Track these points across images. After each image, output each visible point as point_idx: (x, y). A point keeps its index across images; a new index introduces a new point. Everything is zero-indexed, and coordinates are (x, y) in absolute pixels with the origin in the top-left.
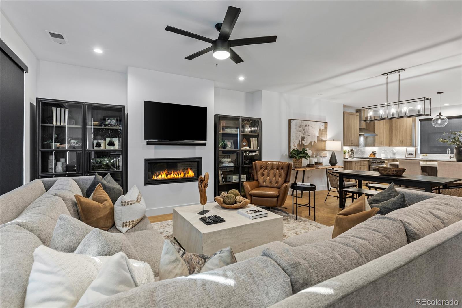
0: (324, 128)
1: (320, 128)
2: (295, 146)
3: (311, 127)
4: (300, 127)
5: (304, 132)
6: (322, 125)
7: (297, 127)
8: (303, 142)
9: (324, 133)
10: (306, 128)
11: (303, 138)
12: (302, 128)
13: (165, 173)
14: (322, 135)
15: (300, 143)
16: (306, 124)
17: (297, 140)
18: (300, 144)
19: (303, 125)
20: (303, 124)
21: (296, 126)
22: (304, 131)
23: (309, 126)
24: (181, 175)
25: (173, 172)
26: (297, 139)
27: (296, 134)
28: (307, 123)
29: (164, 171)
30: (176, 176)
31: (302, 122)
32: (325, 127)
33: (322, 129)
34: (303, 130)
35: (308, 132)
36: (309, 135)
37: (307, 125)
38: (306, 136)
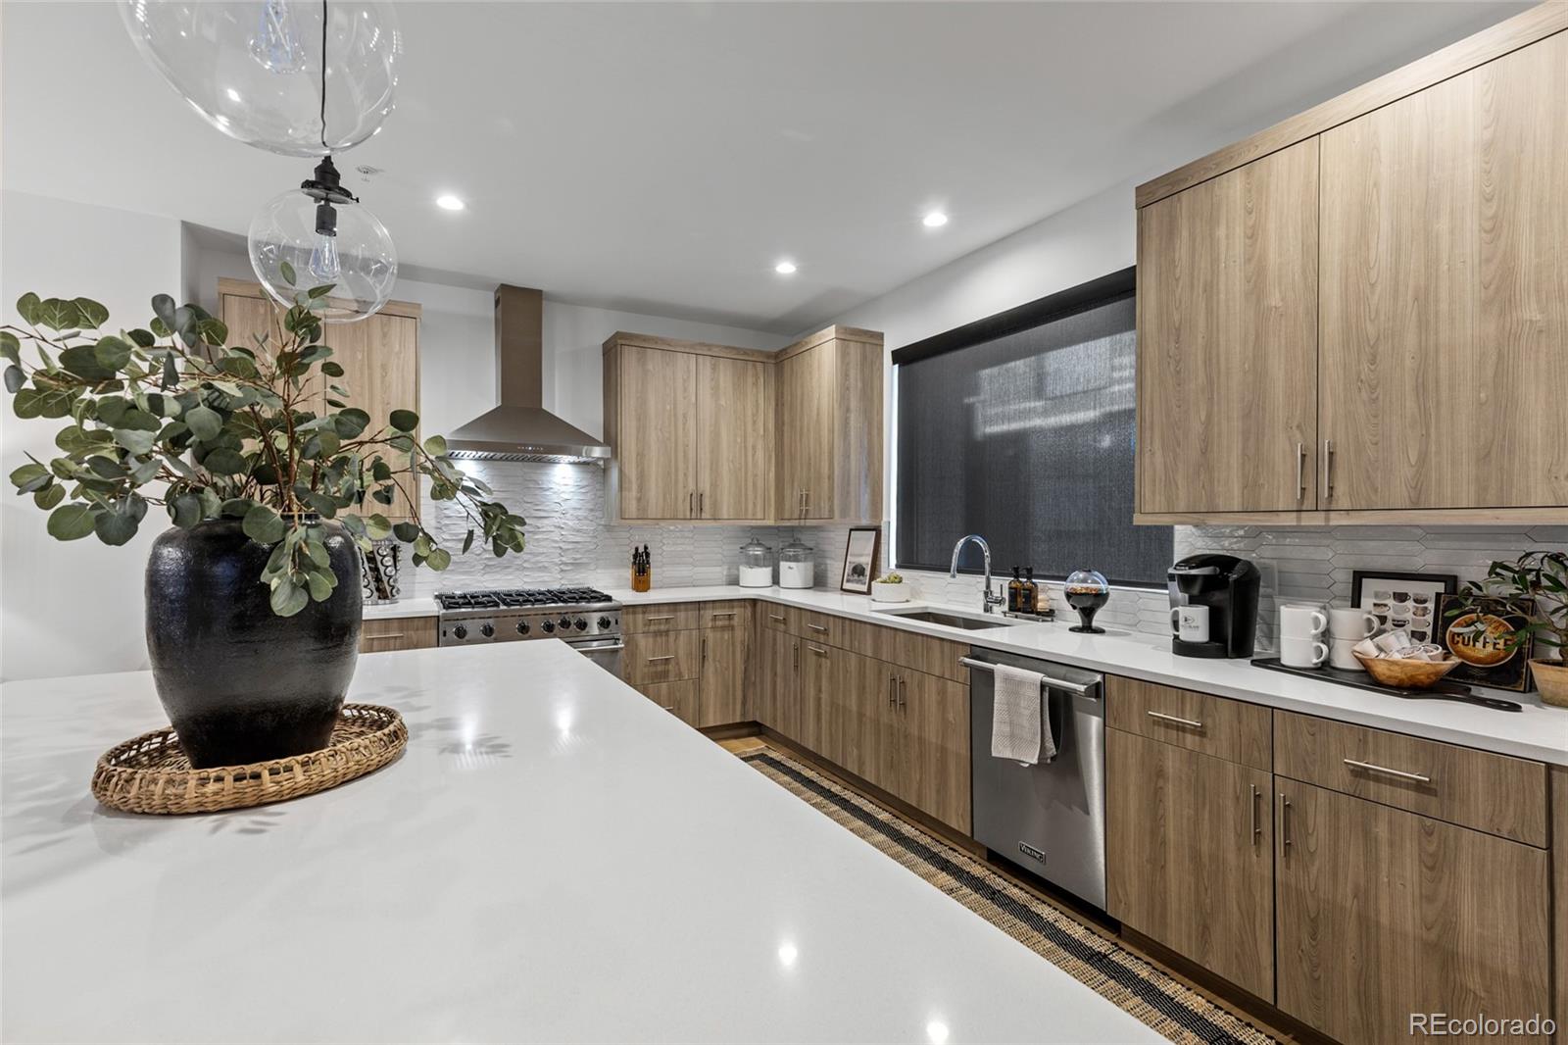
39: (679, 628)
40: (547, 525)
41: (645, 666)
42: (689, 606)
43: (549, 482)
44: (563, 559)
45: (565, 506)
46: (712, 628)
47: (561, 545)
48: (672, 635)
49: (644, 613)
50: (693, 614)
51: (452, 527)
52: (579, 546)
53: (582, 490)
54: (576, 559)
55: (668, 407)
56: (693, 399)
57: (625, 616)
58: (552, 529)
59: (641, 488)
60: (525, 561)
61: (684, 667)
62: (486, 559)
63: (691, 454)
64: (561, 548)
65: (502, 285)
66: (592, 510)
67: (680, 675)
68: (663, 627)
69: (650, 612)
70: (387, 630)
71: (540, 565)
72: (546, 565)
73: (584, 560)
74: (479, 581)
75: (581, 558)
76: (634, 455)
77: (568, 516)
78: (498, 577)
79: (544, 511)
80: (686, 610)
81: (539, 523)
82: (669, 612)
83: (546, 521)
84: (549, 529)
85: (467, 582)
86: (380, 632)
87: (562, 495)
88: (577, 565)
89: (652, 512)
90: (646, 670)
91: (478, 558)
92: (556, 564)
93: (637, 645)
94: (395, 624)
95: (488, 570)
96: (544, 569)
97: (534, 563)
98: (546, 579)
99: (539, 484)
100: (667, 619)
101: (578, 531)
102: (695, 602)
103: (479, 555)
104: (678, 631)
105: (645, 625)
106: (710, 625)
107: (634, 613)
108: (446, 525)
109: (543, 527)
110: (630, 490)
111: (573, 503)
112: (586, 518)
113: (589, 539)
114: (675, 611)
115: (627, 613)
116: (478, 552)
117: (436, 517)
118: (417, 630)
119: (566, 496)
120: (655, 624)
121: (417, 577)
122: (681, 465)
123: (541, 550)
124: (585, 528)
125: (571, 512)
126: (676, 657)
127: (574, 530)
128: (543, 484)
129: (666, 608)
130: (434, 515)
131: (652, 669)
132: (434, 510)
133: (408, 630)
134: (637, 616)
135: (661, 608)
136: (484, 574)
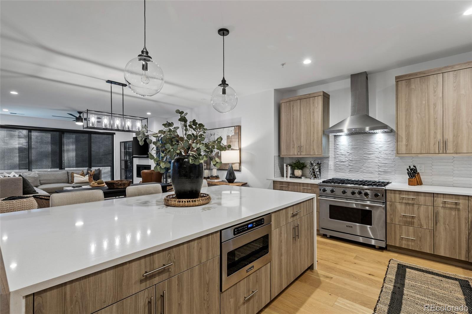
0: (233, 134)
1: (228, 135)
3: (217, 135)
6: (231, 131)
9: (233, 140)
10: (211, 137)
14: (231, 143)
16: (211, 133)
20: (208, 133)
23: (214, 134)
32: (235, 133)
33: (231, 136)
34: (208, 140)
37: (213, 134)
39: (420, 204)
40: (373, 157)
41: (400, 217)
42: (427, 195)
43: (374, 141)
44: (380, 169)
45: (380, 149)
46: (443, 207)
47: (379, 164)
48: (416, 207)
49: (400, 194)
50: (429, 199)
51: (339, 157)
52: (387, 165)
53: (388, 143)
54: (385, 170)
55: (424, 103)
56: (441, 95)
57: (390, 194)
58: (375, 158)
59: (408, 140)
60: (364, 170)
61: (423, 222)
62: (350, 168)
63: (439, 122)
64: (379, 165)
65: (351, 75)
66: (393, 151)
67: (421, 226)
68: (410, 202)
69: (403, 194)
70: (308, 187)
71: (370, 171)
72: (372, 171)
73: (390, 171)
74: (348, 176)
75: (387, 170)
76: (404, 127)
77: (382, 153)
78: (354, 174)
79: (372, 151)
80: (425, 196)
81: (369, 156)
82: (414, 195)
83: (372, 155)
84: (374, 158)
85: (343, 175)
86: (306, 187)
87: (379, 145)
88: (385, 172)
89: (414, 150)
90: (401, 219)
91: (347, 168)
92: (376, 171)
93: (396, 207)
94: (310, 185)
95: (350, 171)
96: (372, 173)
97: (367, 170)
98: (372, 176)
99: (369, 142)
100: (413, 198)
101: (386, 159)
102: (431, 193)
103: (347, 167)
104: (419, 205)
105: (400, 199)
106: (441, 205)
107: (395, 193)
108: (337, 157)
109: (371, 157)
110: (402, 141)
111: (384, 148)
112: (390, 154)
113: (391, 162)
114: (418, 195)
115: (391, 193)
116: (347, 166)
117: (334, 155)
118: (315, 187)
119: (380, 146)
120: (406, 200)
121: (329, 173)
122: (432, 128)
123: (370, 166)
124: (389, 158)
125: (383, 152)
126: (419, 216)
127: (384, 159)
128: (371, 141)
129: (412, 193)
130: (333, 154)
131: (405, 219)
132: (333, 152)
133: (313, 187)
134: (396, 195)
135: (409, 193)
136: (349, 173)
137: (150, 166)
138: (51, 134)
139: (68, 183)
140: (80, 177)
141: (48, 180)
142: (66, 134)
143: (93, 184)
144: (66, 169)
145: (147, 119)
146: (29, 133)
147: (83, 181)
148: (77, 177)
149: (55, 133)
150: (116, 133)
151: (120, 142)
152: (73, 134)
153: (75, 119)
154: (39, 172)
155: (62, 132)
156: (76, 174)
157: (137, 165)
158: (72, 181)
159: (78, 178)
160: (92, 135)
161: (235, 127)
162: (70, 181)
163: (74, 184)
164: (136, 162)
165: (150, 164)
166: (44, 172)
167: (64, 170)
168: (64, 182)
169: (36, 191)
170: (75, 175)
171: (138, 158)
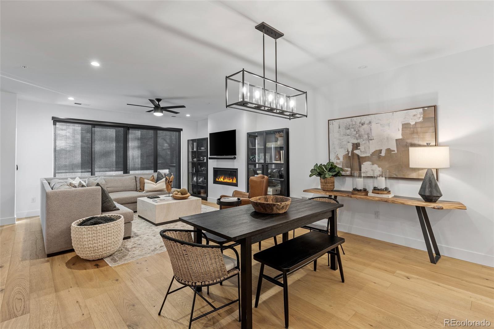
0: (420, 120)
1: (405, 123)
2: (339, 159)
3: (377, 123)
4: (349, 129)
5: (357, 135)
6: (415, 115)
7: (341, 129)
8: (357, 152)
9: (420, 130)
10: (362, 128)
11: (356, 146)
12: (352, 130)
13: (222, 178)
15: (348, 154)
16: (363, 121)
17: (343, 149)
18: (350, 155)
19: (355, 124)
20: (356, 122)
21: (339, 128)
22: (357, 133)
23: (370, 123)
24: (231, 181)
25: (226, 178)
26: (341, 148)
27: (340, 140)
28: (365, 119)
29: (222, 176)
30: (228, 181)
31: (352, 121)
32: (424, 118)
33: (413, 123)
34: (355, 132)
35: (368, 134)
36: (371, 140)
37: (367, 123)
38: (364, 142)
137: (237, 169)
138: (116, 130)
139: (136, 190)
140: (151, 183)
141: (115, 187)
142: (132, 130)
143: (176, 194)
144: (131, 172)
145: (305, 95)
146: (93, 129)
147: (156, 188)
148: (148, 183)
149: (120, 129)
150: (183, 130)
151: (188, 140)
152: (139, 131)
153: (153, 109)
154: (105, 178)
155: (127, 128)
156: (147, 179)
157: (214, 168)
158: (142, 189)
159: (150, 185)
160: (158, 131)
161: (426, 108)
162: (138, 188)
163: (144, 192)
164: (213, 164)
165: (235, 167)
166: (110, 177)
167: (129, 174)
168: (132, 189)
169: (116, 207)
170: (146, 181)
171: (216, 160)
